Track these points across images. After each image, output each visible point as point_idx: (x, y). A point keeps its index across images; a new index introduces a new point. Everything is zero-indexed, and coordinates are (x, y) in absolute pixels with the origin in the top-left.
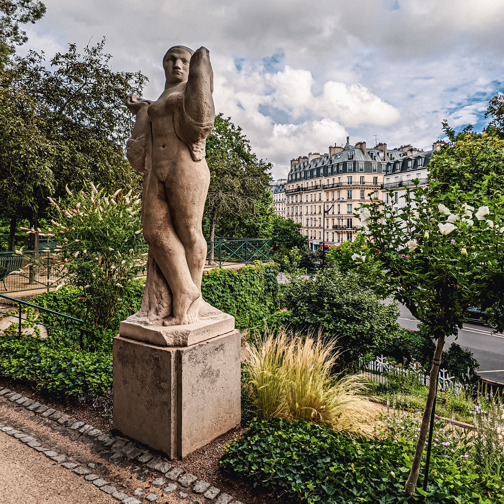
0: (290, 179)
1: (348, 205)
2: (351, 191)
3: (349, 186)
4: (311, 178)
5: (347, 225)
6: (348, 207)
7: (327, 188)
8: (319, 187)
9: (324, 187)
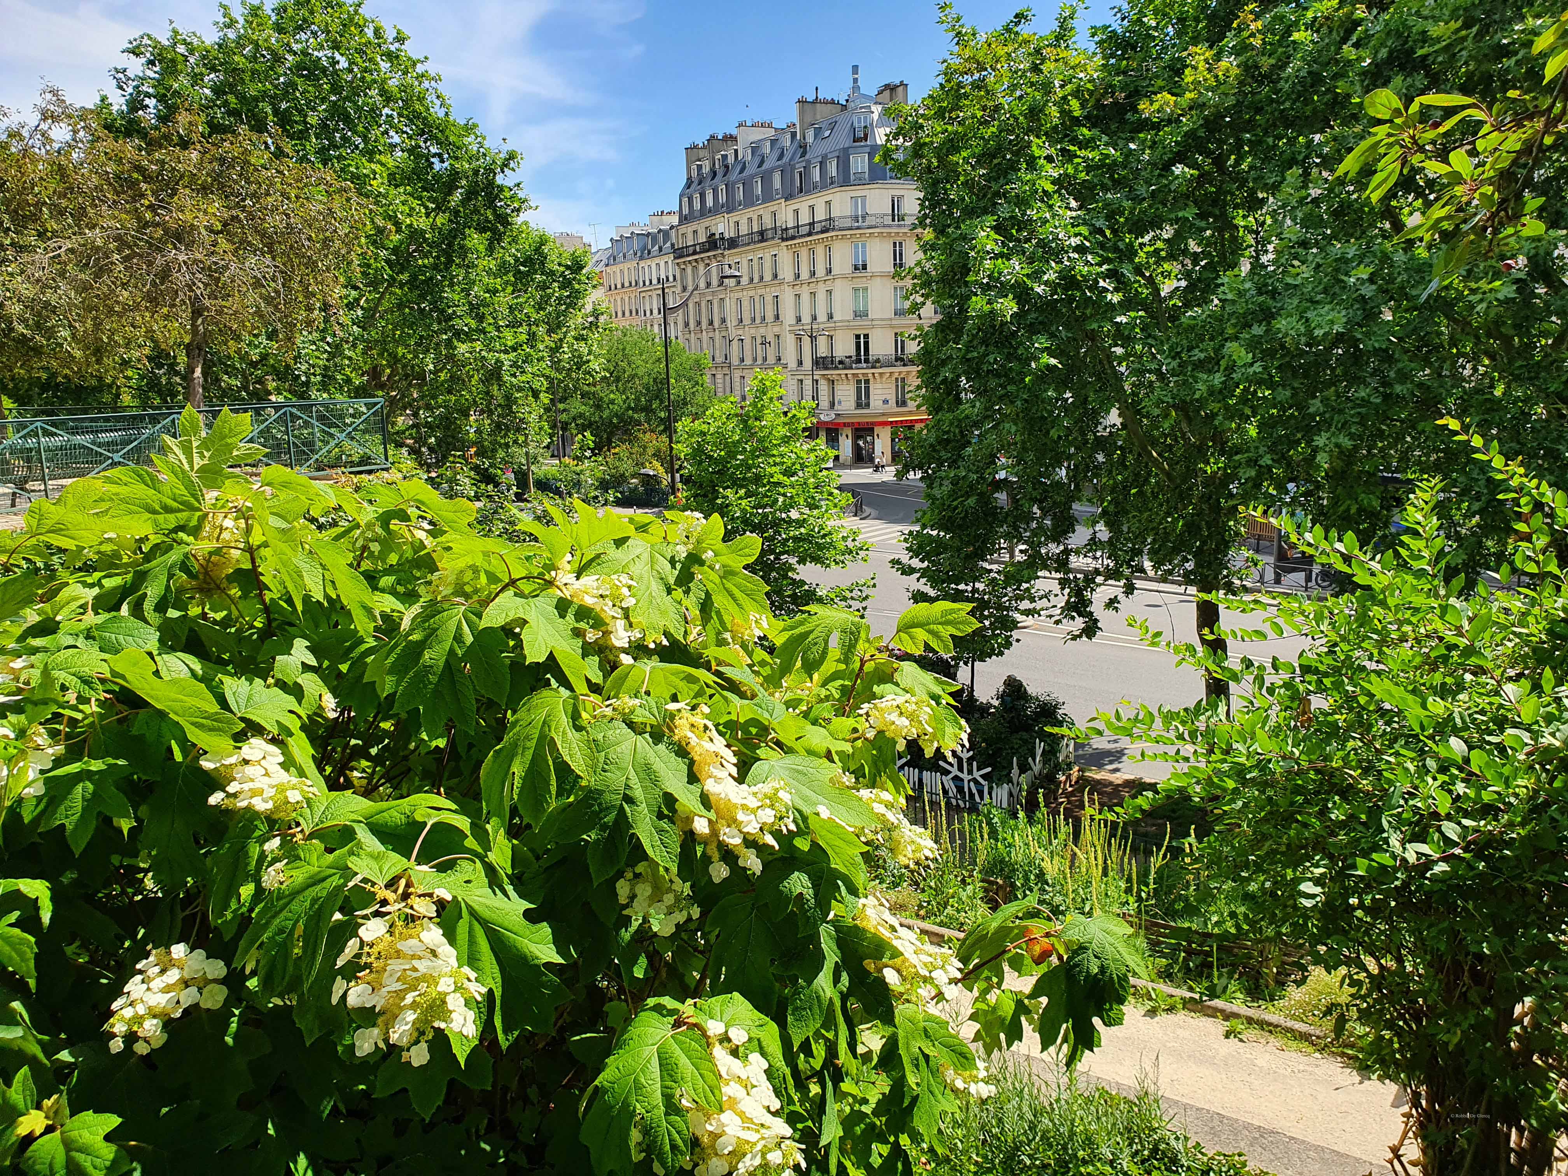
0: (686, 211)
1: (856, 290)
2: (864, 246)
3: (858, 228)
4: (746, 206)
5: (853, 353)
6: (856, 298)
7: (793, 238)
8: (770, 234)
9: (786, 235)
